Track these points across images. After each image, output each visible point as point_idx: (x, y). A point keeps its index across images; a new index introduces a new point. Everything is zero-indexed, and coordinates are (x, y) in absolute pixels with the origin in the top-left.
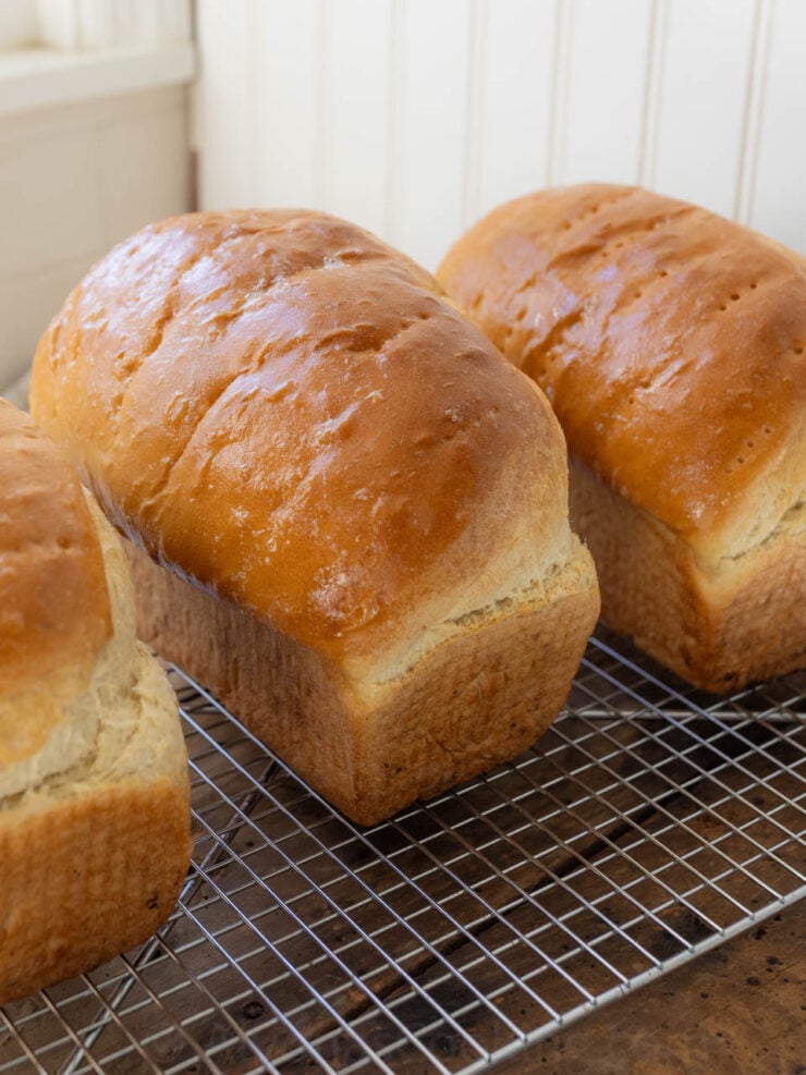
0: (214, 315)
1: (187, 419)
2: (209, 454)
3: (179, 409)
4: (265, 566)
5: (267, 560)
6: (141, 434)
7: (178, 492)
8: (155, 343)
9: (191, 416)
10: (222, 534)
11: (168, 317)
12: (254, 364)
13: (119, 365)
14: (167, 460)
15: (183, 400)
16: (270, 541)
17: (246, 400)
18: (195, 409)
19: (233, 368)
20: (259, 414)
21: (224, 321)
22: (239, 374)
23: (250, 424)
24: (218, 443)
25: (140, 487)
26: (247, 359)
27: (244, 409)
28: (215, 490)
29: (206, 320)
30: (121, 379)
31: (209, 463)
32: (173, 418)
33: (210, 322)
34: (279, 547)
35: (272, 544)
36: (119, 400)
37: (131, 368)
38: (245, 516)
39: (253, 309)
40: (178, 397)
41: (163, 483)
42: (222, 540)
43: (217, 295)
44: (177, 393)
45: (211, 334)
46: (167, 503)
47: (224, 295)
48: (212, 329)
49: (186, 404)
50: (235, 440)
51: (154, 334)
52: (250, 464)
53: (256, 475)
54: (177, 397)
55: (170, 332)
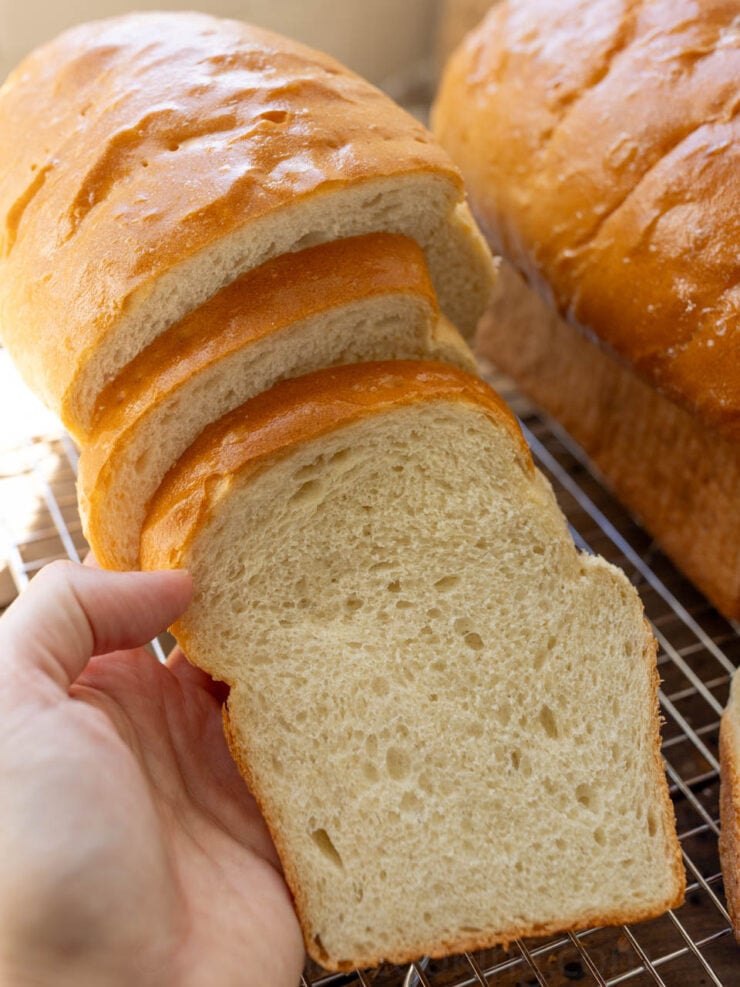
0: (677, 52)
1: (632, 167)
2: (655, 213)
3: (624, 155)
4: (706, 348)
5: (711, 343)
6: (571, 177)
7: (610, 249)
8: (598, 76)
9: (638, 165)
10: (659, 305)
11: (619, 45)
12: (726, 114)
13: (553, 96)
14: (600, 209)
15: (630, 145)
16: (719, 323)
17: (712, 154)
18: (645, 157)
19: (697, 114)
20: (727, 174)
21: (691, 58)
22: (705, 123)
23: (714, 185)
24: (670, 200)
25: (561, 237)
26: (717, 107)
27: (709, 165)
28: (658, 253)
29: (666, 56)
30: (553, 110)
31: (655, 221)
32: (616, 164)
33: (675, 59)
34: (729, 332)
35: (721, 327)
36: (548, 135)
37: (568, 100)
38: (691, 290)
39: (728, 48)
40: (625, 141)
41: (591, 235)
42: (658, 311)
43: (684, 27)
44: (624, 135)
45: (674, 73)
46: (593, 258)
47: (694, 30)
48: (675, 66)
49: (634, 151)
50: (692, 200)
51: (600, 64)
52: (707, 230)
53: (714, 244)
54: (621, 141)
55: (622, 64)
